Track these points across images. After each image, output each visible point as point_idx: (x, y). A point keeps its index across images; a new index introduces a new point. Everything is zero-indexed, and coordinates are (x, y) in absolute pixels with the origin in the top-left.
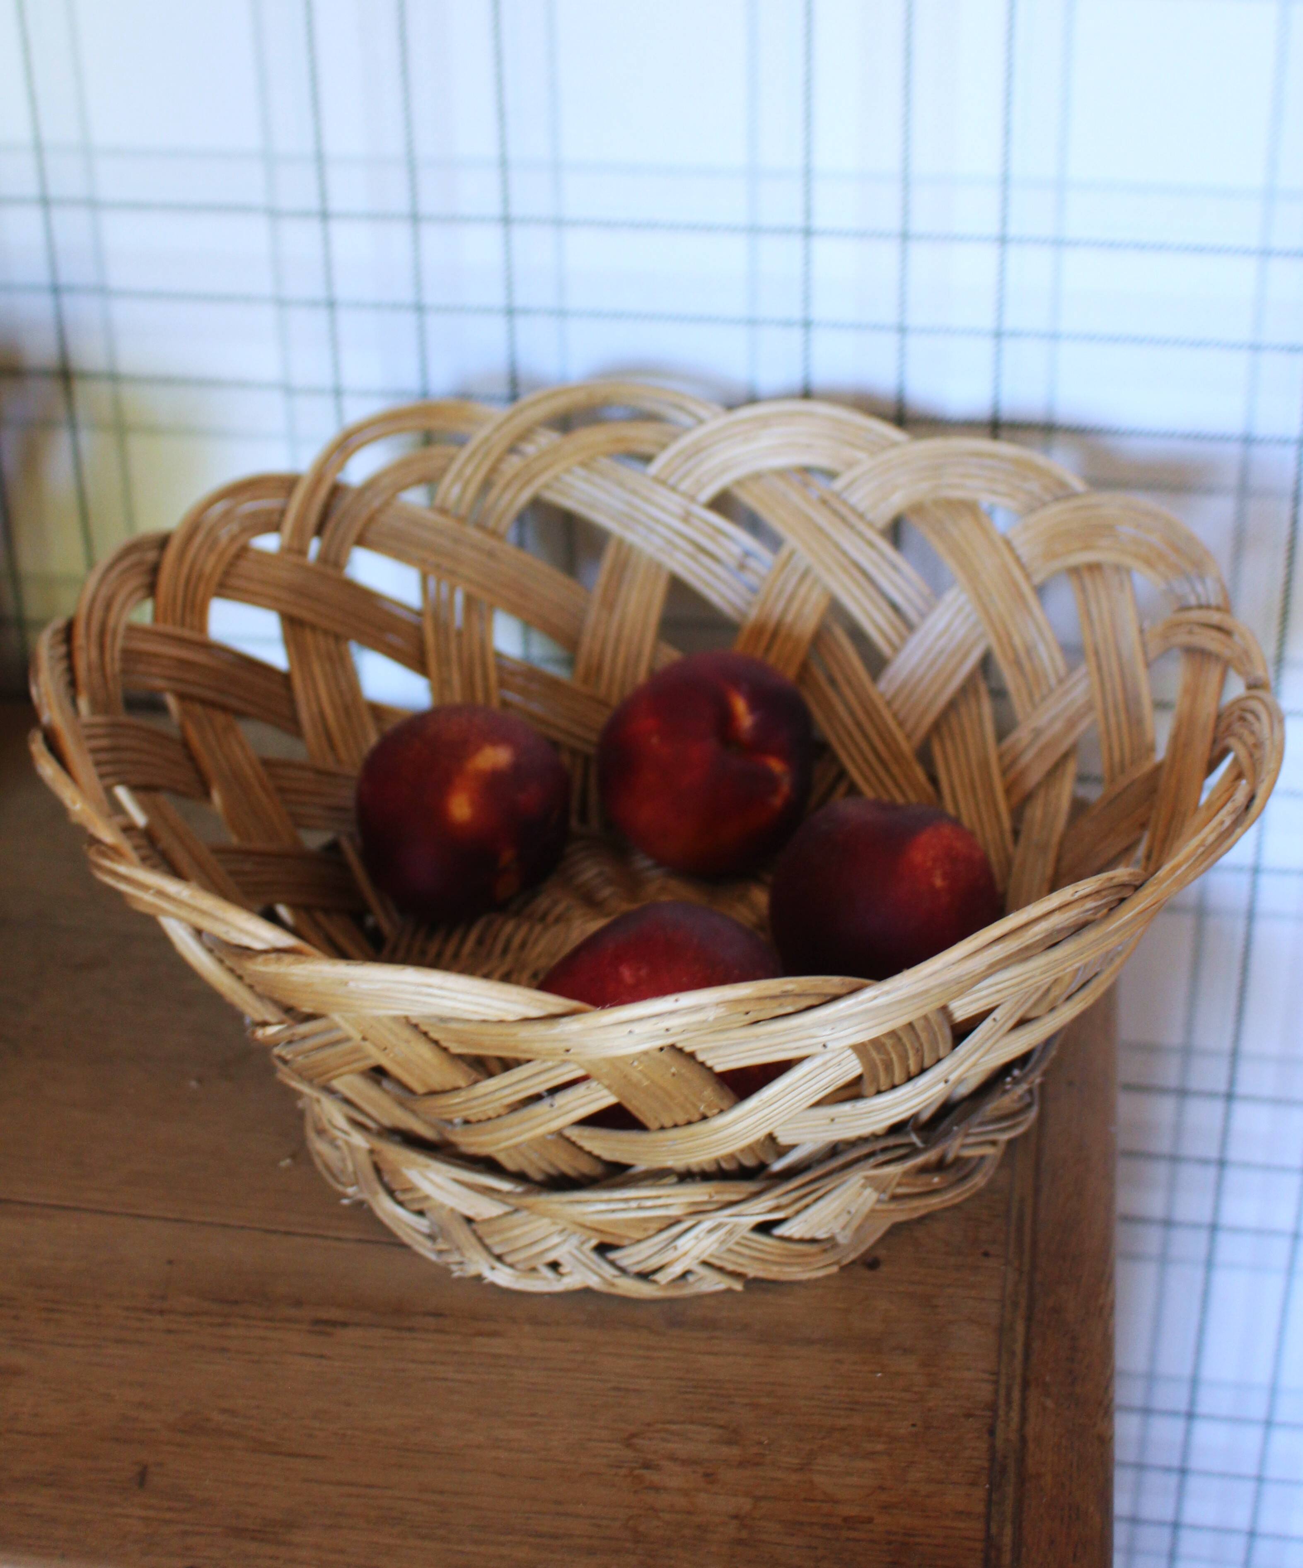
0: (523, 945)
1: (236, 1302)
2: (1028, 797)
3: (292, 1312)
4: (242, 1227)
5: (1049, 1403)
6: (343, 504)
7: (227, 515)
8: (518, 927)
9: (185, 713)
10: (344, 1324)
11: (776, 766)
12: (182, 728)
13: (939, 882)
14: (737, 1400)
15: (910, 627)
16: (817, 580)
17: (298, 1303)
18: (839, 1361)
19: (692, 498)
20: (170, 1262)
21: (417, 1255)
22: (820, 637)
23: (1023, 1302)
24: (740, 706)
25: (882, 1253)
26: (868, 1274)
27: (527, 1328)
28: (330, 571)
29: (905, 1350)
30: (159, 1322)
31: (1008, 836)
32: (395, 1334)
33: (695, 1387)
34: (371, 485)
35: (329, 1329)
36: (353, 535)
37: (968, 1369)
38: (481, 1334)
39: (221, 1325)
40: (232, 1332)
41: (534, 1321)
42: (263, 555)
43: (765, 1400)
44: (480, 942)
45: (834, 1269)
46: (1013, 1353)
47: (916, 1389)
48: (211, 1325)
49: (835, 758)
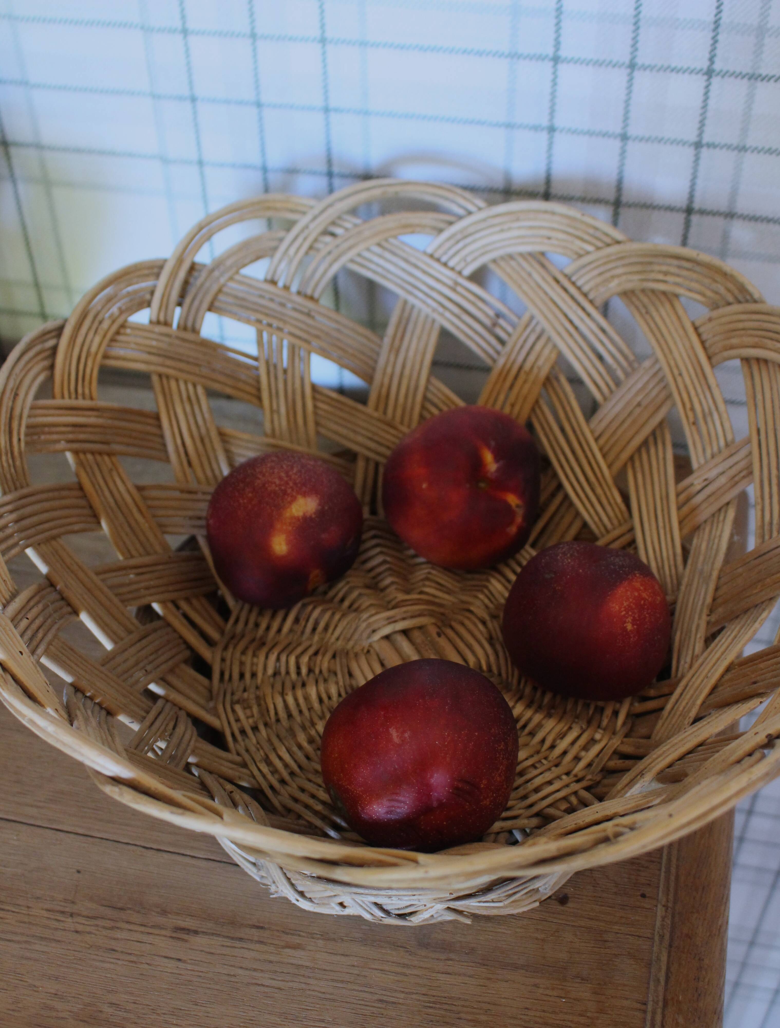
0: (326, 628)
1: (121, 909)
2: (697, 528)
3: (161, 920)
4: (127, 844)
5: (681, 1020)
6: (199, 280)
7: (110, 300)
8: (323, 612)
9: (80, 463)
10: (196, 932)
11: (513, 500)
12: (77, 475)
13: (629, 627)
14: (463, 1015)
15: (618, 383)
16: (549, 339)
17: (164, 913)
18: (536, 985)
19: (460, 273)
20: (79, 872)
21: (246, 874)
22: (549, 381)
23: (667, 937)
24: (488, 457)
25: (570, 891)
26: (560, 908)
27: (321, 943)
28: (189, 336)
29: (583, 979)
30: (69, 923)
31: (679, 559)
32: (229, 943)
33: (434, 1003)
34: (218, 264)
35: (185, 937)
36: (205, 305)
37: (627, 999)
38: (288, 946)
39: (112, 928)
40: (119, 934)
41: (325, 937)
42: (138, 328)
43: (483, 1018)
44: (297, 620)
45: (537, 904)
46: (658, 980)
47: (589, 1014)
48: (104, 927)
49: (555, 475)
